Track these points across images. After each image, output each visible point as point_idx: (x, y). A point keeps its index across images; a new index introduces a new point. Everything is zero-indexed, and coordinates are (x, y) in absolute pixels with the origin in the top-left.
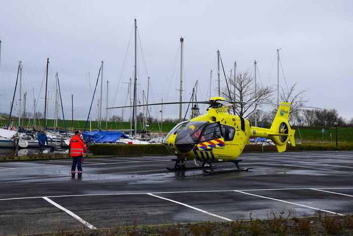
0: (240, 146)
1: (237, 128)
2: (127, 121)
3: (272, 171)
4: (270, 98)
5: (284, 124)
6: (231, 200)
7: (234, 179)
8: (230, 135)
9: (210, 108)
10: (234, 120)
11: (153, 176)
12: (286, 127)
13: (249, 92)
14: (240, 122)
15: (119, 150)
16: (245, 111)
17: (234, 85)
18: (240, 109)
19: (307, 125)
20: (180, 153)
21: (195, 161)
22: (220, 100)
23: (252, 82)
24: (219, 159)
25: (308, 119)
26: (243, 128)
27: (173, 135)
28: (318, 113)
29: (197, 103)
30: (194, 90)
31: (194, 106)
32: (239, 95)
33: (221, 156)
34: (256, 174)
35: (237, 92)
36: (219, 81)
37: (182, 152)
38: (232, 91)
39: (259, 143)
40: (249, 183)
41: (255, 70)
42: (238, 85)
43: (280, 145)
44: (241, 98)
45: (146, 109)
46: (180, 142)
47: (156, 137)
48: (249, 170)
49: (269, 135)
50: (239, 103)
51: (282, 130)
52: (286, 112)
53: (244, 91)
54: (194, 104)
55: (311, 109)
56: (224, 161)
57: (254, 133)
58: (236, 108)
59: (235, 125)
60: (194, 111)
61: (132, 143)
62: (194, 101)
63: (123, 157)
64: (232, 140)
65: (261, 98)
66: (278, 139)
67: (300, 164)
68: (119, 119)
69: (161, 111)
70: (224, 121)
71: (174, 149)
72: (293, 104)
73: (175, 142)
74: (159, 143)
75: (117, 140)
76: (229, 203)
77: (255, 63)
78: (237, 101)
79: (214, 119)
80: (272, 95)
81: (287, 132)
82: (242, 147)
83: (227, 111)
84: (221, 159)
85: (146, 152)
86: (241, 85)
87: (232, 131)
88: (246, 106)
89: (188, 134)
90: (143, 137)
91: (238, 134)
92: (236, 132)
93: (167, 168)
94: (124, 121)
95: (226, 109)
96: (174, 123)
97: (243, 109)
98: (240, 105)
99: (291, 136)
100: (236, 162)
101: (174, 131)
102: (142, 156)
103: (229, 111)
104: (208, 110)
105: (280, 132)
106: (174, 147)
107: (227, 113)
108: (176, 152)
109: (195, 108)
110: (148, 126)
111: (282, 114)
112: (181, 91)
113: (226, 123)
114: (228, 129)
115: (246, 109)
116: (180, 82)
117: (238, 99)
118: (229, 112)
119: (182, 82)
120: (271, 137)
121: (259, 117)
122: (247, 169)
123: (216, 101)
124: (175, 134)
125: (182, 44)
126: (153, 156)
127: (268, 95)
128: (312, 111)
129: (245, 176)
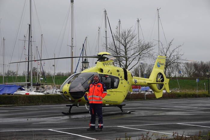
0: (123, 92)
1: (121, 78)
2: (21, 75)
3: (150, 113)
4: (151, 52)
5: (160, 74)
6: (114, 132)
7: (118, 119)
8: (115, 84)
9: (98, 61)
10: (118, 71)
11: (51, 119)
12: (162, 77)
13: (132, 47)
14: (123, 73)
15: (18, 100)
16: (129, 64)
17: (119, 41)
18: (125, 62)
19: (187, 76)
20: (74, 100)
21: (86, 106)
22: (106, 55)
23: (135, 38)
24: (106, 104)
25: (187, 71)
26: (126, 78)
27: (67, 84)
28: (195, 65)
29: (87, 57)
30: (83, 46)
31: (84, 60)
32: (124, 50)
33: (108, 102)
34: (137, 115)
35: (122, 48)
36: (106, 38)
37: (75, 99)
38: (118, 46)
39: (142, 92)
40: (130, 121)
41: (138, 27)
42: (123, 41)
43: (157, 92)
44: (126, 52)
45: (40, 63)
46: (73, 90)
47: (49, 89)
48: (131, 113)
49: (148, 83)
50: (124, 57)
51: (159, 79)
52: (162, 64)
53: (128, 46)
54: (84, 58)
55: (189, 62)
56: (110, 106)
57: (136, 82)
58: (121, 61)
59: (119, 75)
60: (84, 64)
61: (29, 94)
62: (84, 56)
63: (22, 106)
64: (117, 88)
65: (143, 52)
66: (155, 86)
67: (175, 108)
68: (14, 74)
69: (54, 66)
70: (110, 72)
71: (68, 96)
72: (172, 57)
73: (69, 90)
74: (53, 94)
75: (15, 92)
76: (113, 133)
77: (138, 21)
78: (122, 55)
79: (102, 70)
80: (153, 49)
81: (163, 81)
82: (125, 94)
83: (112, 63)
84: (108, 104)
85: (43, 101)
86: (125, 41)
87: (117, 80)
88: (130, 59)
89: (80, 84)
90: (37, 89)
91: (122, 83)
92: (120, 81)
93: (63, 113)
94: (18, 76)
95: (112, 62)
96: (66, 76)
97: (128, 62)
98: (125, 59)
99: (166, 84)
100: (120, 106)
101: (68, 81)
102: (38, 105)
103: (113, 63)
104: (96, 63)
105: (157, 81)
106: (68, 94)
107: (112, 66)
108: (70, 99)
109: (85, 62)
110: (42, 79)
111: (159, 66)
112: (72, 47)
113: (111, 74)
114: (113, 78)
115: (130, 62)
116: (71, 39)
117: (123, 53)
118: (114, 65)
119: (73, 38)
120: (150, 85)
121: (144, 70)
122: (130, 112)
123: (103, 55)
124: (69, 83)
125: (72, 5)
126: (49, 104)
127: (149, 49)
128: (191, 64)
129: (128, 117)
